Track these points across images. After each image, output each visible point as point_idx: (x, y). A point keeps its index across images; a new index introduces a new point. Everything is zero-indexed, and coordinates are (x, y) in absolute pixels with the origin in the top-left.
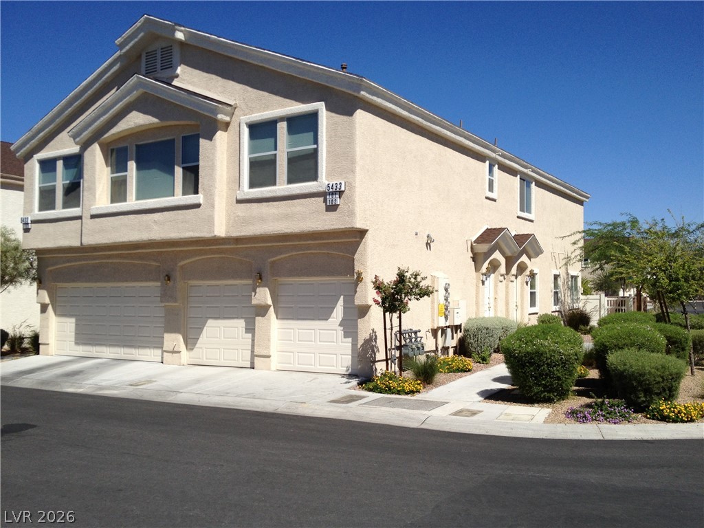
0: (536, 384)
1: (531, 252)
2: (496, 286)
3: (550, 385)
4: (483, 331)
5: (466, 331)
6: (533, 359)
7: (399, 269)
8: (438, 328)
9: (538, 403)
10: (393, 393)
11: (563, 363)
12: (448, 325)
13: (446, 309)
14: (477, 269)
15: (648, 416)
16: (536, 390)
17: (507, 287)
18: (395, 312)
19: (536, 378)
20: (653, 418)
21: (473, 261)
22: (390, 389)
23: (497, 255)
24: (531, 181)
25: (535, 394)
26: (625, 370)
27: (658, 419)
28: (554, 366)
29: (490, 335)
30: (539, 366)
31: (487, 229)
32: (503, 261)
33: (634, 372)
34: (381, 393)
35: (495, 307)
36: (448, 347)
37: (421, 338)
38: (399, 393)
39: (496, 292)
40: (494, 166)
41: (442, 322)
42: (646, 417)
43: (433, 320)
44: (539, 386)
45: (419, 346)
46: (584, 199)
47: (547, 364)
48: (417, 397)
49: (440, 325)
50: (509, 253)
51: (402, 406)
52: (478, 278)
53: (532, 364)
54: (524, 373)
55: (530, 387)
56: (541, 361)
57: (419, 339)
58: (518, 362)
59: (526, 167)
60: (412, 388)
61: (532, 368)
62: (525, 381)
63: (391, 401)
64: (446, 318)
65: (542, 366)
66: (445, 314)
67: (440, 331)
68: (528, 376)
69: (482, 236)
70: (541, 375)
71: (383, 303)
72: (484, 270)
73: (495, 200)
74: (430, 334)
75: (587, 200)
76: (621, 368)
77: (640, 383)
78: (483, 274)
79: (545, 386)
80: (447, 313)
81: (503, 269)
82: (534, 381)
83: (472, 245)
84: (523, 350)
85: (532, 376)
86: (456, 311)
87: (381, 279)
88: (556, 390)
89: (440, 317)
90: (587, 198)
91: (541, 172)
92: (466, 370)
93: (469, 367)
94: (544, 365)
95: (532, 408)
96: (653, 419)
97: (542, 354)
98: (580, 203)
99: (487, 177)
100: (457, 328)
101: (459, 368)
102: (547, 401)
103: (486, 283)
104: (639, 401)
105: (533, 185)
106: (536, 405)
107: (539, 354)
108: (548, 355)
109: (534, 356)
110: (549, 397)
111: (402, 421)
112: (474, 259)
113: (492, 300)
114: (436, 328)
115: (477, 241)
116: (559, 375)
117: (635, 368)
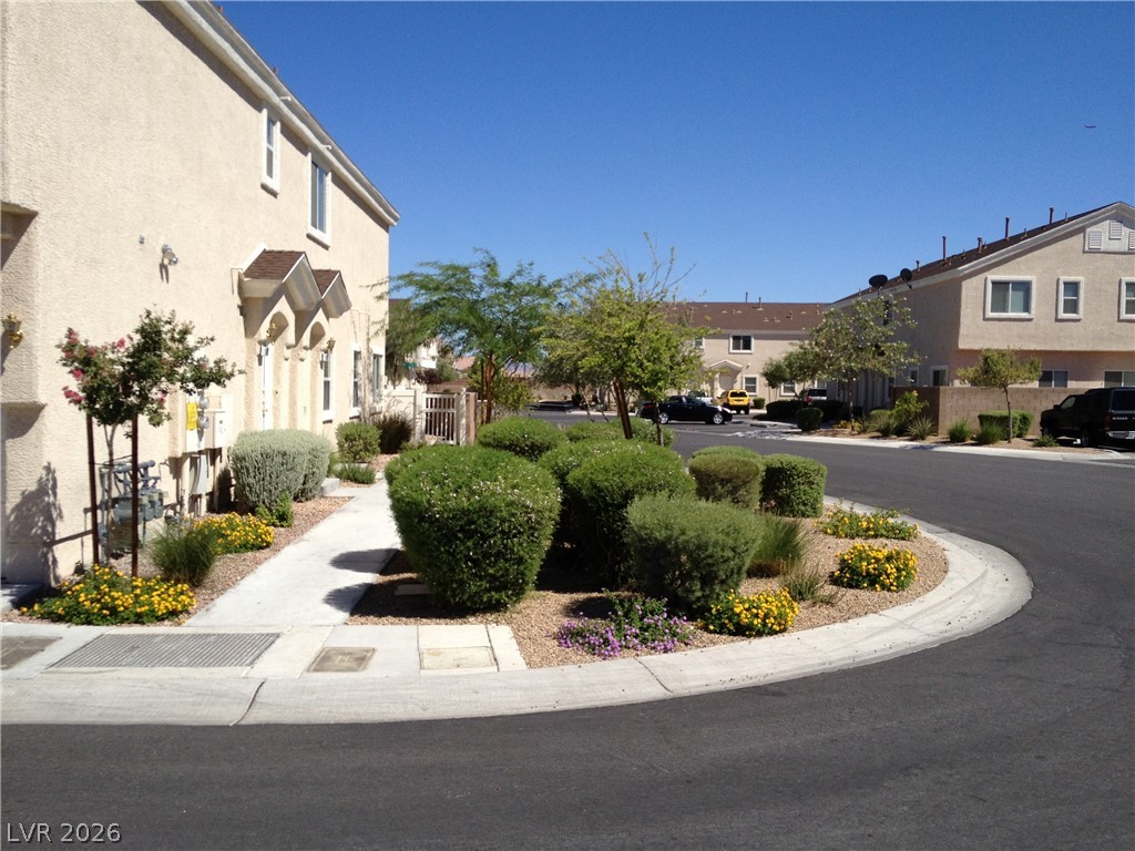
0: (475, 575)
1: (332, 307)
2: (277, 368)
3: (502, 576)
4: (276, 460)
5: (238, 459)
6: (474, 523)
7: (149, 313)
8: (185, 455)
9: (473, 614)
10: (123, 621)
11: (531, 528)
12: (202, 448)
13: (201, 414)
14: (250, 330)
15: (712, 627)
16: (474, 589)
17: (293, 371)
18: (122, 422)
19: (476, 563)
20: (721, 630)
21: (241, 314)
22: (114, 611)
23: (282, 306)
24: (327, 169)
25: (470, 597)
26: (669, 539)
27: (731, 633)
28: (515, 536)
29: (289, 467)
30: (485, 538)
31: (265, 252)
32: (291, 318)
33: (687, 541)
34: (89, 623)
35: (276, 409)
36: (200, 496)
37: (156, 479)
38: (139, 619)
39: (277, 380)
40: (274, 123)
41: (193, 444)
42: (705, 628)
43: (174, 438)
44: (481, 579)
45: (156, 498)
46: (392, 220)
47: (503, 532)
48: (190, 626)
49: (189, 450)
50: (302, 305)
51: (170, 659)
52: (250, 350)
53: (469, 535)
54: (452, 554)
55: (462, 583)
56: (489, 527)
57: (151, 483)
58: (440, 529)
59: (323, 141)
60: (171, 604)
61: (470, 544)
62: (453, 570)
63: (133, 645)
64: (201, 434)
65: (491, 537)
66: (198, 426)
67: (188, 461)
68: (459, 560)
69: (257, 262)
70: (486, 555)
71: (91, 399)
72: (263, 332)
73: (274, 194)
74: (166, 470)
75: (395, 224)
76: (660, 535)
77: (696, 563)
78: (260, 343)
79: (493, 578)
80: (203, 422)
81: (290, 334)
82: (471, 568)
83: (240, 281)
84: (451, 504)
85: (469, 559)
86: (218, 417)
87: (81, 339)
88: (513, 584)
89: (188, 431)
90: (396, 219)
91: (342, 154)
92: (262, 545)
93: (269, 539)
94: (495, 535)
95: (464, 626)
96: (721, 633)
97: (491, 512)
98: (385, 225)
99: (264, 144)
100: (214, 454)
101: (248, 542)
102: (495, 607)
103: (266, 360)
104: (692, 598)
105: (329, 178)
106: (472, 619)
107: (487, 512)
108: (504, 514)
109: (475, 517)
110: (498, 601)
111: (194, 704)
112: (243, 310)
113: (269, 397)
114: (179, 455)
115: (250, 272)
116: (522, 553)
117: (691, 534)
